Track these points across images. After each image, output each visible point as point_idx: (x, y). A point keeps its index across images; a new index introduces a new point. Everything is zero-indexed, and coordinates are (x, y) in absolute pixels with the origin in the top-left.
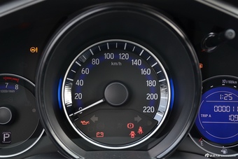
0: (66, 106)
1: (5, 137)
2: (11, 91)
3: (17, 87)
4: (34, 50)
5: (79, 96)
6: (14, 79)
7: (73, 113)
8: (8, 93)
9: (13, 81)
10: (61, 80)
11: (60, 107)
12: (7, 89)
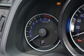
0: (71, 31)
1: (42, 42)
2: (46, 22)
3: (49, 20)
4: (59, 4)
5: (78, 27)
6: (48, 16)
7: (74, 35)
8: (45, 23)
9: (48, 17)
10: (70, 19)
11: (68, 32)
12: (45, 21)
